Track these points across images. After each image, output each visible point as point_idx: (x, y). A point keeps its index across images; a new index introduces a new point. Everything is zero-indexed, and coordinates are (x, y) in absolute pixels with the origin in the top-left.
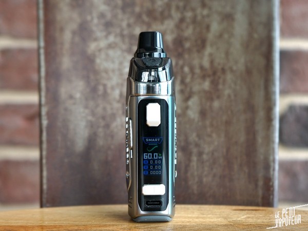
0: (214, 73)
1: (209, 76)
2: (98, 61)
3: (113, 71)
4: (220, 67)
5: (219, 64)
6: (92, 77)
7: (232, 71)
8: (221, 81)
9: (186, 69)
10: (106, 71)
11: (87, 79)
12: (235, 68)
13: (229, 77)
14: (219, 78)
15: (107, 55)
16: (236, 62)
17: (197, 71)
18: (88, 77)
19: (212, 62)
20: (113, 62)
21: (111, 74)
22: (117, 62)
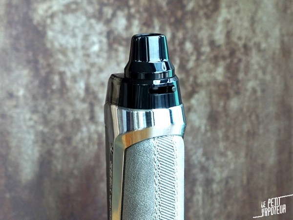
0: (232, 53)
1: (224, 58)
2: (50, 34)
3: (74, 50)
4: (241, 43)
5: (240, 38)
6: (41, 61)
7: (259, 50)
8: (242, 66)
9: (188, 46)
10: (63, 51)
11: (33, 64)
12: (263, 45)
13: (255, 59)
14: (240, 60)
15: (64, 23)
16: (267, 36)
17: (206, 49)
18: (36, 62)
19: (228, 35)
20: (74, 35)
21: (71, 55)
22: (80, 35)
